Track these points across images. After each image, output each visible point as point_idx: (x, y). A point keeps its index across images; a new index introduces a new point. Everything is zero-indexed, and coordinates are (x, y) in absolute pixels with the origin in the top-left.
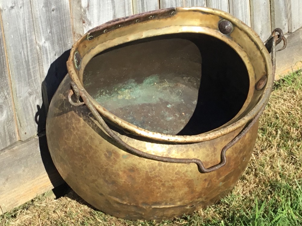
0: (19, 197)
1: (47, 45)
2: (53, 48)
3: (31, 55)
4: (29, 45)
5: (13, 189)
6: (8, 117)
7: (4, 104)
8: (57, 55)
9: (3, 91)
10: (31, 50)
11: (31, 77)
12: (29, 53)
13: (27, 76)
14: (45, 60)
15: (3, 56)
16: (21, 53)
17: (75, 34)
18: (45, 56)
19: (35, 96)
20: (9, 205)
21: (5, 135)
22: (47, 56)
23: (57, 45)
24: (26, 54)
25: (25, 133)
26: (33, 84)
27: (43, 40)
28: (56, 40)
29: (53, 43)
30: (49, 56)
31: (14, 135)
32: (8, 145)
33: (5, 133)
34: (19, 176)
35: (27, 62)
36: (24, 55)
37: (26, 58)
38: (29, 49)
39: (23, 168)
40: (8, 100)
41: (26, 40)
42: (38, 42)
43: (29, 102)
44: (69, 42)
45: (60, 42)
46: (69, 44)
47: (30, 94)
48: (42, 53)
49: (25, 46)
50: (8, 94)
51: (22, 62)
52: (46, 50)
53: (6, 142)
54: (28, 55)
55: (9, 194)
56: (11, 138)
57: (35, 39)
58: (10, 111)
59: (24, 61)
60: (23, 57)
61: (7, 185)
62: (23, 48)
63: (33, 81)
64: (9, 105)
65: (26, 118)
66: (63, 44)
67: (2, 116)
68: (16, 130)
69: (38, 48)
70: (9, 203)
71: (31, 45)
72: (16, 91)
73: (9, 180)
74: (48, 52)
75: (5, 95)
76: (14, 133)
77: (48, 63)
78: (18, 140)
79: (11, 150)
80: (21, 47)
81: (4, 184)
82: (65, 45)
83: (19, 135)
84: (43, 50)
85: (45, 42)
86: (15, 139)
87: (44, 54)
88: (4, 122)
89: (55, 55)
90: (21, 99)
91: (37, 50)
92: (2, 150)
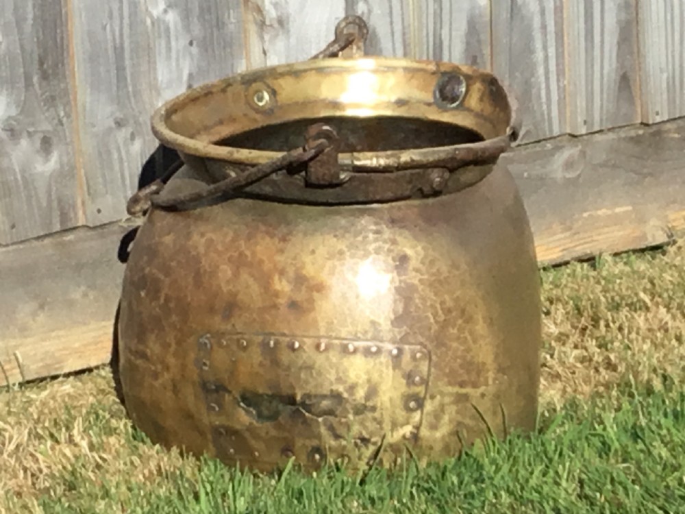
0: (67, 352)
1: (172, 17)
2: (187, 28)
3: (131, 36)
4: (126, 13)
5: (53, 331)
6: (62, 166)
7: (55, 135)
8: (194, 44)
9: (55, 107)
10: (131, 26)
11: (126, 86)
12: (126, 31)
13: (114, 81)
14: (164, 51)
15: (64, 29)
16: (104, 28)
18: (163, 43)
19: (130, 130)
20: (41, 364)
21: (50, 207)
22: (169, 42)
23: (199, 21)
24: (117, 33)
25: (99, 211)
26: (130, 103)
27: (162, 6)
28: (196, 11)
29: (186, 16)
30: (173, 43)
31: (71, 210)
32: (54, 231)
33: (51, 201)
34: (71, 304)
35: (119, 51)
36: (113, 31)
37: (118, 40)
39: (83, 288)
40: (65, 128)
41: (121, 2)
42: (150, 9)
43: (116, 142)
44: (233, 20)
45: (207, 17)
46: (231, 23)
47: (119, 124)
48: (156, 33)
49: (116, 14)
50: (68, 116)
51: (107, 48)
52: (167, 30)
53: (51, 223)
54: (121, 35)
55: (42, 340)
56: (64, 217)
57: (146, 1)
58: (68, 155)
59: (110, 45)
60: (109, 37)
61: (41, 318)
62: (111, 17)
63: (131, 94)
64: (68, 140)
65: (104, 176)
66: (214, 22)
67: (47, 160)
68: (79, 202)
69: (149, 22)
70: (42, 360)
71: (133, 14)
72: (85, 110)
73: (46, 308)
74: (172, 34)
75: (59, 116)
76: (74, 207)
77: (169, 58)
78: (80, 224)
79: (59, 240)
80: (106, 14)
81: (34, 315)
82: (220, 24)
83: (84, 213)
84: (159, 27)
85: (165, 11)
86: (73, 221)
87: (160, 37)
88: (51, 175)
89: (191, 43)
90: (95, 129)
91: (147, 27)
92: (38, 238)
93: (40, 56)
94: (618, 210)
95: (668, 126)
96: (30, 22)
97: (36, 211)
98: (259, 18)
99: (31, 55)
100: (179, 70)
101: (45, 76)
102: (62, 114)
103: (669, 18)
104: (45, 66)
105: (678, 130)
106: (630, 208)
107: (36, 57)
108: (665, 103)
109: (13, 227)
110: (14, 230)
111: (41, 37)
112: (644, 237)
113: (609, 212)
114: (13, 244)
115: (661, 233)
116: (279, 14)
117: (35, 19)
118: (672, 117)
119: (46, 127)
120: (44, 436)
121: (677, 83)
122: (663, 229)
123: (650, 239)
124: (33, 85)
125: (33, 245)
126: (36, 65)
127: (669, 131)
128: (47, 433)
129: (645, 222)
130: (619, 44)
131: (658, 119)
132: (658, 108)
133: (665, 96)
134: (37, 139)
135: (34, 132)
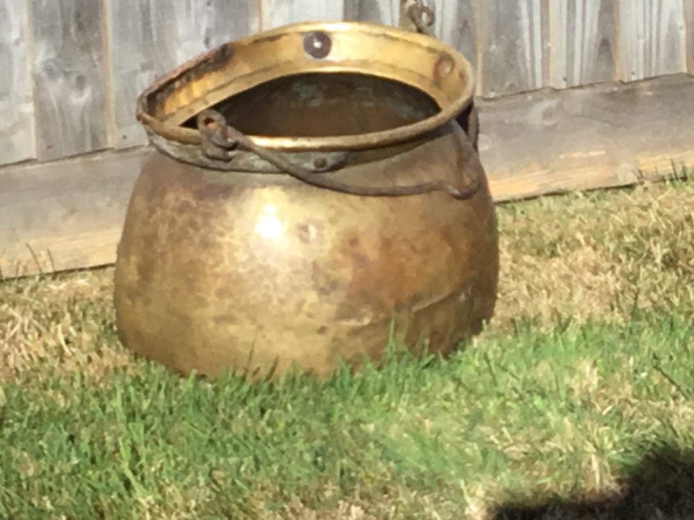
0: (92, 250)
5: (81, 232)
6: (94, 100)
7: (89, 75)
8: (212, 4)
9: (90, 52)
11: (151, 37)
13: (141, 33)
14: (184, 10)
18: (183, 3)
19: (154, 73)
20: (69, 259)
21: (83, 132)
22: (188, 3)
26: (155, 50)
30: (193, 4)
31: (102, 135)
32: (86, 151)
33: (84, 127)
34: (97, 211)
35: (146, 8)
39: (108, 199)
40: (98, 69)
47: (144, 67)
50: (100, 59)
51: (134, 6)
53: (83, 145)
55: (71, 240)
56: (95, 139)
58: (100, 90)
59: (137, 3)
61: (71, 221)
63: (155, 44)
64: (100, 79)
67: (81, 95)
68: (109, 129)
70: (71, 255)
73: (75, 214)
75: (92, 59)
76: (105, 132)
77: (188, 15)
78: (108, 147)
81: (65, 218)
83: (113, 137)
86: (103, 144)
88: (84, 108)
89: (209, 4)
90: (123, 72)
92: (73, 157)
93: (76, 12)
94: (592, 154)
95: (642, 85)
97: (70, 135)
99: (69, 10)
100: (198, 26)
101: (80, 27)
102: (95, 57)
104: (81, 19)
105: (651, 89)
106: (603, 153)
108: (641, 64)
109: (49, 147)
110: (50, 151)
112: (616, 177)
113: (584, 155)
114: (49, 161)
115: (631, 174)
118: (647, 76)
119: (81, 68)
121: (654, 48)
122: (633, 171)
123: (621, 178)
124: (70, 34)
125: (65, 163)
126: (72, 19)
127: (642, 89)
129: (617, 165)
130: (600, 14)
131: (634, 78)
132: (634, 69)
133: (641, 59)
134: (73, 79)
135: (71, 72)
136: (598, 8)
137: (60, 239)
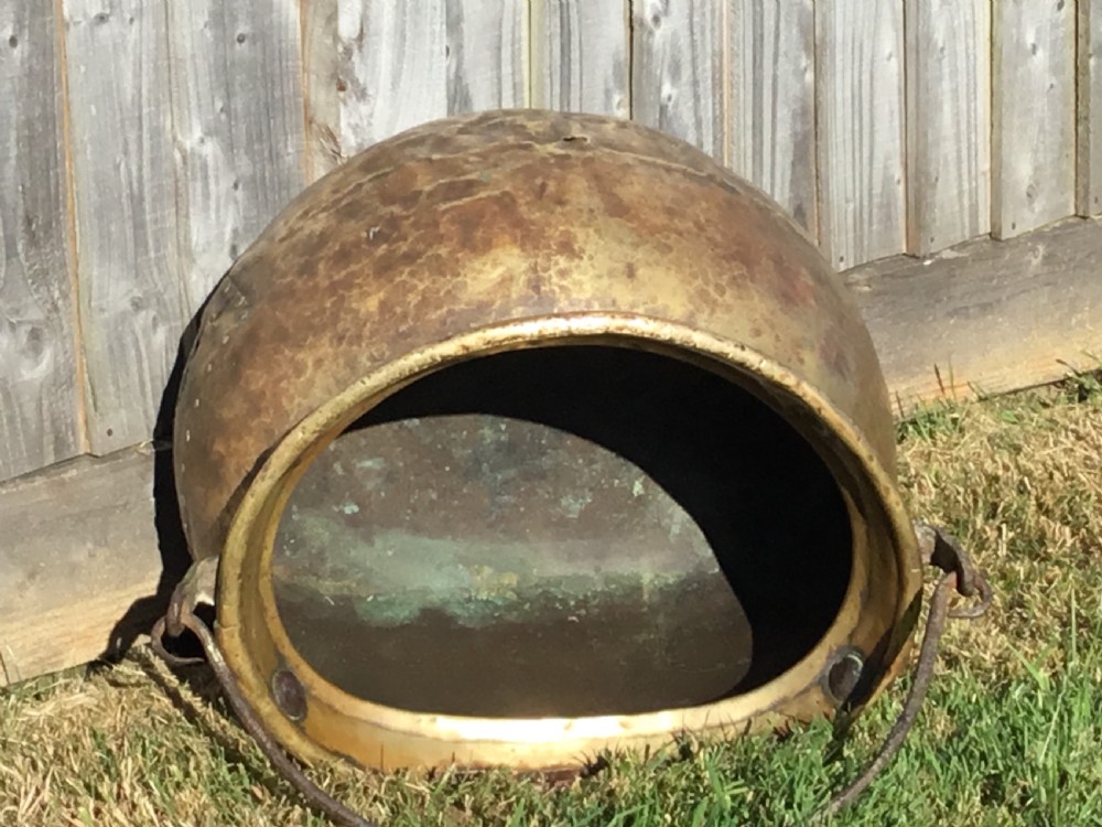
0: (68, 639)
1: (210, 149)
2: (231, 163)
3: (152, 179)
4: (146, 145)
5: (49, 609)
6: (57, 370)
7: (47, 326)
8: (240, 186)
9: (48, 285)
10: (153, 162)
11: (147, 252)
12: (146, 172)
13: (131, 245)
14: (199, 198)
15: (59, 170)
16: (117, 167)
17: (314, 125)
18: (199, 185)
19: (152, 313)
20: (31, 659)
21: (41, 429)
22: (206, 185)
23: (246, 153)
24: (135, 174)
25: (110, 432)
26: (151, 273)
27: (198, 133)
28: (243, 138)
29: (230, 147)
30: (212, 187)
31: (70, 433)
32: (46, 464)
33: (41, 421)
34: (73, 569)
35: (137, 201)
36: (129, 172)
37: (135, 185)
38: (146, 156)
39: (90, 545)
40: (61, 314)
41: (140, 128)
42: (179, 138)
43: (133, 332)
44: (290, 150)
45: (256, 147)
46: (288, 154)
47: (137, 305)
48: (189, 174)
49: (133, 147)
50: (65, 296)
51: (120, 196)
52: (204, 167)
53: (42, 452)
54: (140, 178)
55: (33, 624)
56: (60, 443)
57: (173, 126)
58: (66, 353)
59: (125, 193)
60: (124, 181)
61: (31, 593)
62: (126, 153)
63: (152, 262)
64: (65, 331)
65: (116, 382)
66: (266, 154)
67: (37, 363)
68: (80, 420)
69: (178, 156)
70: (34, 652)
71: (155, 147)
72: (90, 288)
73: (38, 578)
74: (211, 173)
75: (52, 297)
76: (73, 427)
77: (206, 209)
78: (81, 453)
79: (56, 478)
80: (121, 148)
81: (21, 588)
82: (275, 156)
83: (88, 436)
84: (193, 166)
85: (202, 141)
86: (73, 448)
87: (194, 179)
88: (42, 385)
89: (236, 186)
90: (105, 316)
91: (175, 165)
92: (26, 476)
93: (26, 211)
95: (856, 276)
96: (13, 162)
97: (21, 438)
98: (329, 146)
99: (14, 210)
100: (220, 224)
101: (33, 241)
102: (57, 294)
103: (857, 127)
104: (34, 226)
105: (868, 281)
107: (21, 212)
108: (851, 245)
111: (28, 185)
116: (359, 141)
117: (18, 157)
118: (859, 263)
119: (35, 314)
120: (77, 788)
121: (866, 216)
124: (17, 255)
125: (20, 488)
126: (20, 228)
127: (857, 283)
128: (81, 783)
130: (793, 165)
131: (843, 267)
132: (842, 253)
133: (851, 235)
134: (23, 333)
135: (19, 322)
136: (789, 159)
137: (16, 625)
